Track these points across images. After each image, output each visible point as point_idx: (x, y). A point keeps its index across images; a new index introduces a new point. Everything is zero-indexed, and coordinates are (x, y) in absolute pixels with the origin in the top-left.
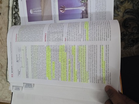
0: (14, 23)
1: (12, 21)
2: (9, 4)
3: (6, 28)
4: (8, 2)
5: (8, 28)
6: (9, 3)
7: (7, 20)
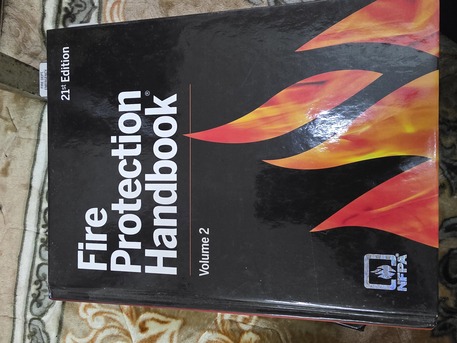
0: (42, 240)
1: (38, 233)
2: (31, 178)
3: (15, 258)
4: (28, 173)
5: (19, 257)
6: (32, 174)
7: (22, 228)
